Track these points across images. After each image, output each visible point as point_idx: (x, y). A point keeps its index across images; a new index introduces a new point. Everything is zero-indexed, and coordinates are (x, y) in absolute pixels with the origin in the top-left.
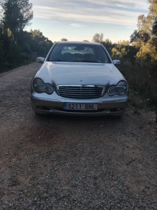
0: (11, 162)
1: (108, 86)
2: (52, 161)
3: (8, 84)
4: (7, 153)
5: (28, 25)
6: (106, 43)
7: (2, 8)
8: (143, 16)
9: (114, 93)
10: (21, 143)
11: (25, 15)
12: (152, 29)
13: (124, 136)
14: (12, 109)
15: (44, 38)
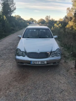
0: (6, 93)
1: (51, 52)
2: (25, 92)
3: (5, 46)
4: (4, 88)
5: (13, 13)
6: (52, 20)
7: (1, 5)
8: (69, 8)
9: (54, 55)
10: (11, 82)
11: (12, 8)
12: (74, 15)
13: (59, 76)
14: (6, 61)
15: (21, 19)
